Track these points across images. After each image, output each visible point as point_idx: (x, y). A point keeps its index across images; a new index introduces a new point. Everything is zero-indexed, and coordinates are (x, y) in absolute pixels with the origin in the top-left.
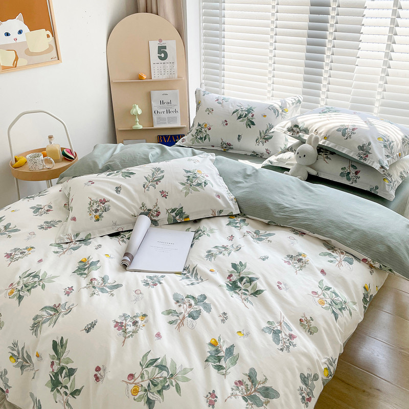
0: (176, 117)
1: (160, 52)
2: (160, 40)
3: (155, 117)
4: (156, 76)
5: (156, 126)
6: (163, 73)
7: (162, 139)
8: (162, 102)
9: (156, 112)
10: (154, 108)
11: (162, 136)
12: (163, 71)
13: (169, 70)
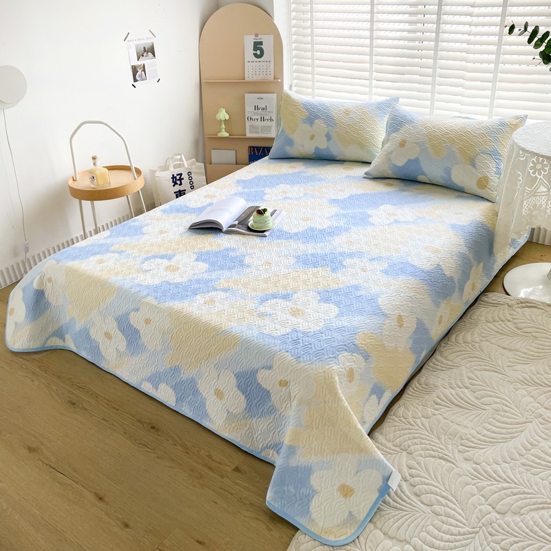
0: (270, 127)
1: (255, 49)
2: (256, 35)
3: (248, 124)
4: (250, 76)
5: (249, 135)
6: (258, 73)
7: (254, 151)
8: (256, 108)
9: (249, 118)
10: (247, 115)
11: (254, 147)
12: (257, 71)
13: (265, 70)
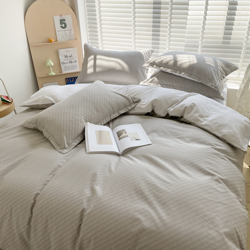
0: (76, 65)
1: (61, 23)
3: (62, 66)
4: (61, 39)
5: (64, 72)
8: (66, 56)
9: (63, 63)
10: (61, 61)
11: (68, 78)
12: (64, 36)
13: (69, 35)
